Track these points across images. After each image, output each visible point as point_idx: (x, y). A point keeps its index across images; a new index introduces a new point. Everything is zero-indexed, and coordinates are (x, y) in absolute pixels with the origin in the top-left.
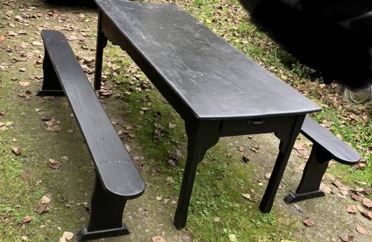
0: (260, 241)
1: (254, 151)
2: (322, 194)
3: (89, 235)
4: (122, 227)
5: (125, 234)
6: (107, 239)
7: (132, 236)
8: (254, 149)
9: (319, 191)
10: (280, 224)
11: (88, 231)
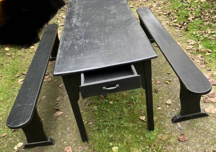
0: (132, 151)
1: (167, 83)
2: (205, 115)
3: (28, 145)
4: (47, 140)
5: (52, 145)
6: (40, 147)
7: (54, 146)
8: (167, 82)
9: (201, 113)
10: (159, 139)
11: (28, 143)
